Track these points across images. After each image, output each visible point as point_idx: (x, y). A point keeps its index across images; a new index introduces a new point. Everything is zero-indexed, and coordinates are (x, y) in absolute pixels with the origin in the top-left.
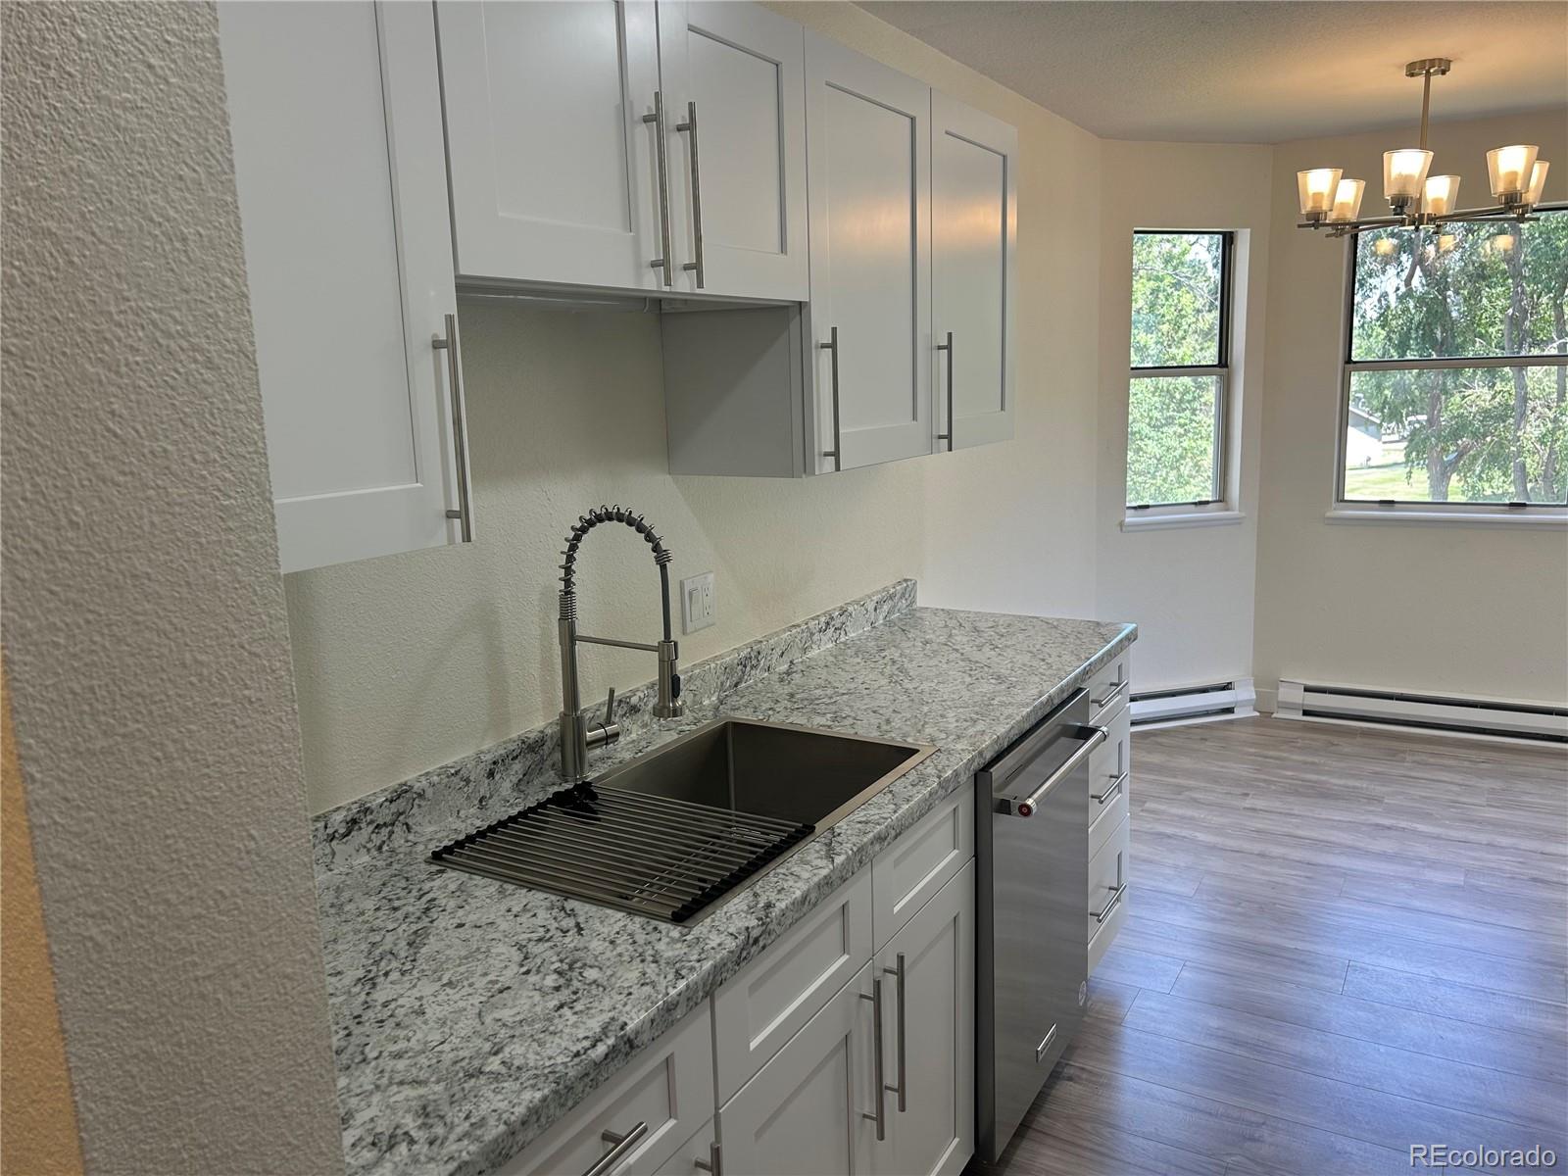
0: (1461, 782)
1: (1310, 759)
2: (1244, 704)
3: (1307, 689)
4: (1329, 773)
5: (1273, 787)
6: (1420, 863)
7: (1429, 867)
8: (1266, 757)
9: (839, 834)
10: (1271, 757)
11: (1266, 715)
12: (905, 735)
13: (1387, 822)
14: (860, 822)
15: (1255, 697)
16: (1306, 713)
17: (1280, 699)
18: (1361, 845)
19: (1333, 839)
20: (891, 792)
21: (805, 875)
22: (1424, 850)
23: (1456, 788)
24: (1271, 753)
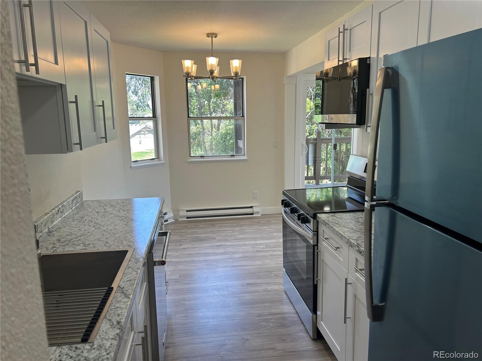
0: (231, 229)
1: (193, 231)
2: (170, 218)
3: (187, 211)
4: (200, 234)
5: (187, 241)
6: (231, 253)
7: (233, 254)
8: (182, 232)
9: (123, 287)
10: (183, 232)
11: (176, 220)
12: (118, 246)
13: (219, 244)
14: (128, 281)
15: (173, 216)
16: (187, 218)
17: (180, 215)
18: (216, 252)
19: (208, 252)
20: (130, 267)
21: (123, 306)
22: (230, 249)
23: (230, 231)
24: (182, 231)
